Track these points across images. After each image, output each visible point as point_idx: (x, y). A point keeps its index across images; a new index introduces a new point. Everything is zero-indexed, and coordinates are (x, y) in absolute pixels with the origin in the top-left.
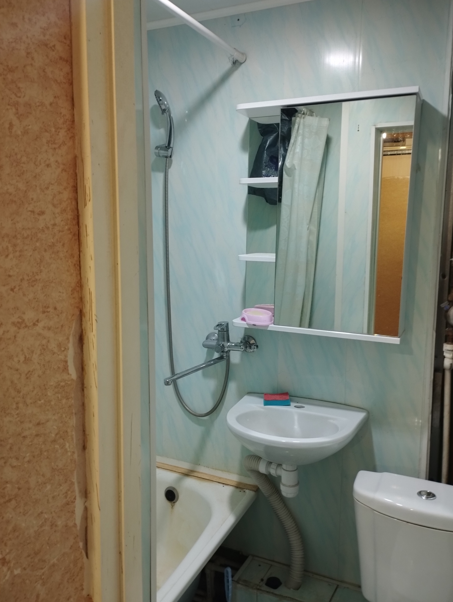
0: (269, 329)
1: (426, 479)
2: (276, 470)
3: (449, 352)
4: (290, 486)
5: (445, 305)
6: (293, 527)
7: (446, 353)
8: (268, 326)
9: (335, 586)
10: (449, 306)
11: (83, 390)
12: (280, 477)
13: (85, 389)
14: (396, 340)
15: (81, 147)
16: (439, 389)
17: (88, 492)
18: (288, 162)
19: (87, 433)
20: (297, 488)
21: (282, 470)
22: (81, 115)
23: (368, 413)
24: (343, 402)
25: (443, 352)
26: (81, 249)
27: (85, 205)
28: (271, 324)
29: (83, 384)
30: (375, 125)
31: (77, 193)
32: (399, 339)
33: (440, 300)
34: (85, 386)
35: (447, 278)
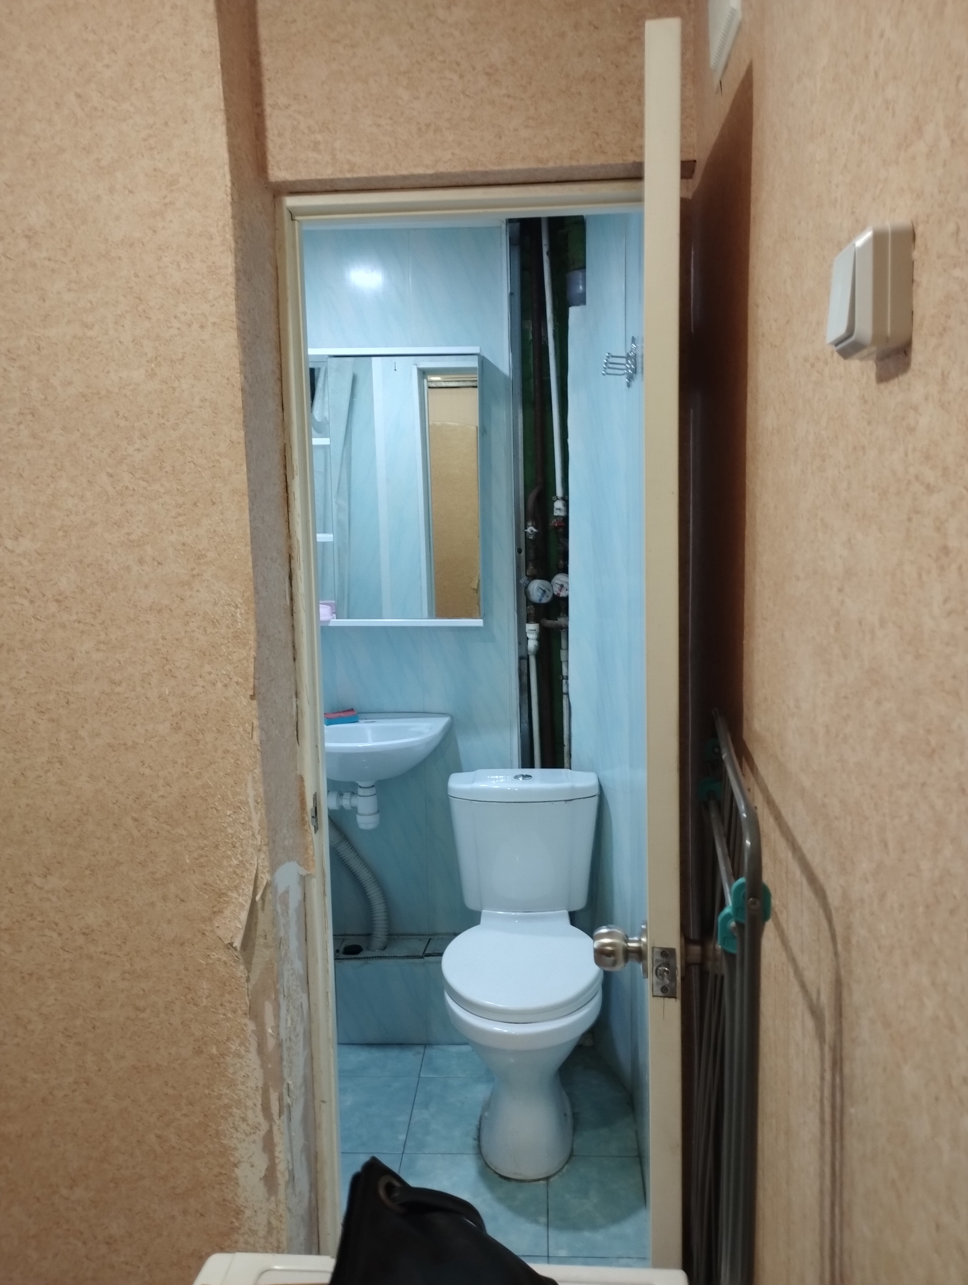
0: (331, 625)
1: (519, 768)
2: (350, 800)
3: (532, 632)
4: (369, 815)
5: (524, 580)
6: (370, 878)
7: (529, 633)
8: (329, 621)
9: (428, 940)
10: (528, 581)
11: (292, 615)
12: (354, 810)
13: (294, 614)
14: (479, 622)
15: (289, 438)
16: (525, 679)
17: (298, 693)
18: (317, 413)
19: (296, 647)
20: (378, 816)
21: (359, 797)
22: (290, 416)
23: (452, 717)
24: (422, 710)
25: (526, 633)
26: (289, 510)
27: (293, 478)
28: (333, 618)
29: (292, 610)
30: (416, 365)
31: (286, 469)
32: (482, 620)
33: (518, 578)
34: (294, 611)
35: (523, 554)
